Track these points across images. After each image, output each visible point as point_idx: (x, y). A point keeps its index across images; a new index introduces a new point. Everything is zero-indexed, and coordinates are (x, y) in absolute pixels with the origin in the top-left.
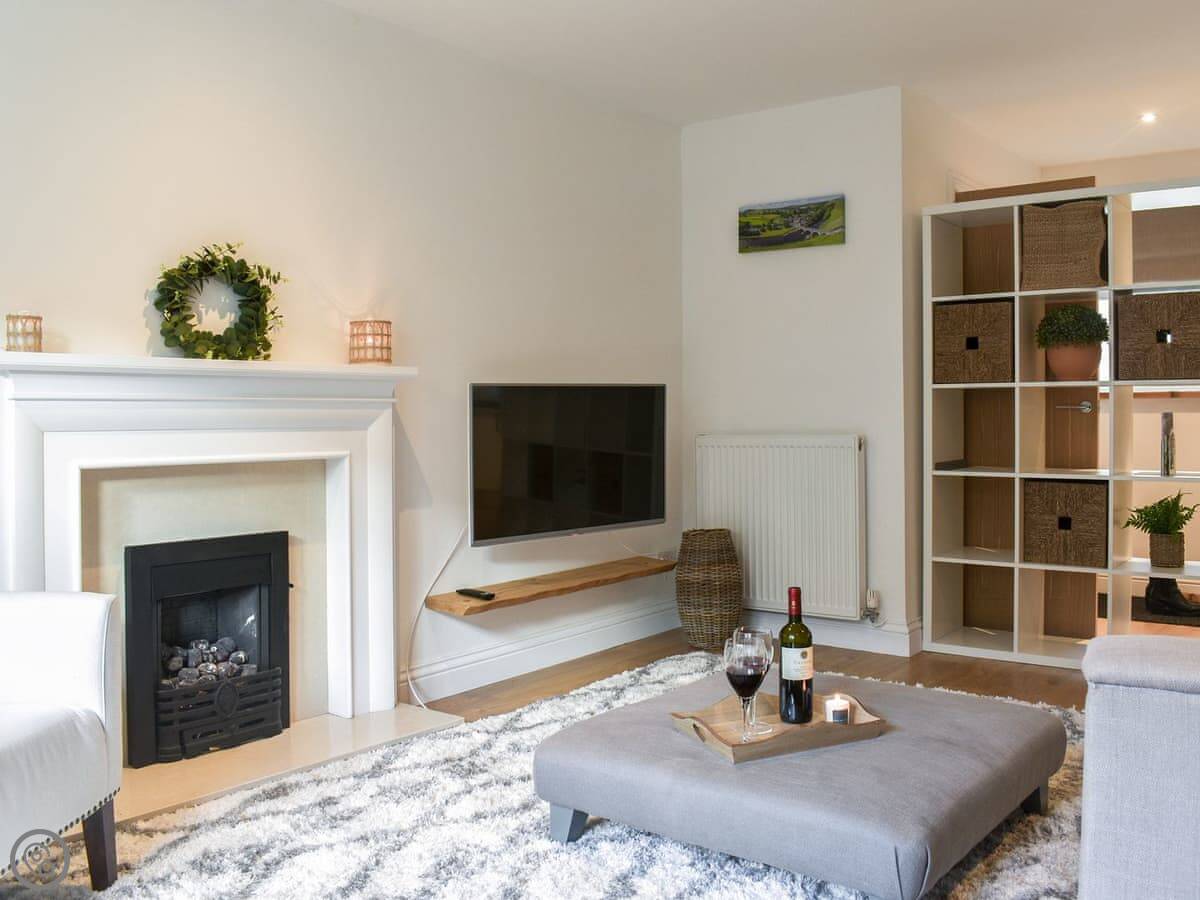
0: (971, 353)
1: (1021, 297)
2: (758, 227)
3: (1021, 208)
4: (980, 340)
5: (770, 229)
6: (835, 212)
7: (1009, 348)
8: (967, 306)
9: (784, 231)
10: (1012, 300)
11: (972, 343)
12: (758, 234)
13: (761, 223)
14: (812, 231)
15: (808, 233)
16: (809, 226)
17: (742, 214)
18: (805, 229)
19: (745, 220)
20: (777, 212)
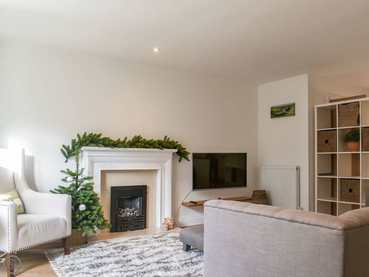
0: (326, 144)
1: (338, 129)
2: (275, 111)
3: (338, 105)
4: (329, 141)
5: (278, 112)
6: (292, 108)
7: (336, 143)
8: (326, 132)
9: (281, 113)
10: (336, 130)
11: (327, 142)
12: (275, 113)
13: (275, 110)
14: (287, 112)
15: (286, 113)
16: (286, 111)
17: (271, 108)
18: (286, 112)
19: (272, 110)
20: (279, 108)
